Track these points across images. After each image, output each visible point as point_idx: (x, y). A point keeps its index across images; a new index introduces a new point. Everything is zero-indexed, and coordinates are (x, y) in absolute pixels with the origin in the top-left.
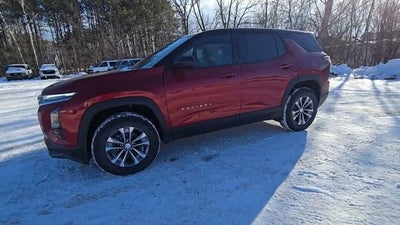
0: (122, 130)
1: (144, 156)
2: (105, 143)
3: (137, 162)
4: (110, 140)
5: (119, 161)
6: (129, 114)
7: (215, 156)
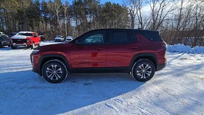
0: (52, 66)
1: (60, 77)
2: (46, 69)
3: (57, 79)
4: (48, 68)
5: (50, 77)
6: (56, 60)
7: (91, 84)
